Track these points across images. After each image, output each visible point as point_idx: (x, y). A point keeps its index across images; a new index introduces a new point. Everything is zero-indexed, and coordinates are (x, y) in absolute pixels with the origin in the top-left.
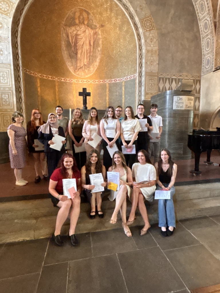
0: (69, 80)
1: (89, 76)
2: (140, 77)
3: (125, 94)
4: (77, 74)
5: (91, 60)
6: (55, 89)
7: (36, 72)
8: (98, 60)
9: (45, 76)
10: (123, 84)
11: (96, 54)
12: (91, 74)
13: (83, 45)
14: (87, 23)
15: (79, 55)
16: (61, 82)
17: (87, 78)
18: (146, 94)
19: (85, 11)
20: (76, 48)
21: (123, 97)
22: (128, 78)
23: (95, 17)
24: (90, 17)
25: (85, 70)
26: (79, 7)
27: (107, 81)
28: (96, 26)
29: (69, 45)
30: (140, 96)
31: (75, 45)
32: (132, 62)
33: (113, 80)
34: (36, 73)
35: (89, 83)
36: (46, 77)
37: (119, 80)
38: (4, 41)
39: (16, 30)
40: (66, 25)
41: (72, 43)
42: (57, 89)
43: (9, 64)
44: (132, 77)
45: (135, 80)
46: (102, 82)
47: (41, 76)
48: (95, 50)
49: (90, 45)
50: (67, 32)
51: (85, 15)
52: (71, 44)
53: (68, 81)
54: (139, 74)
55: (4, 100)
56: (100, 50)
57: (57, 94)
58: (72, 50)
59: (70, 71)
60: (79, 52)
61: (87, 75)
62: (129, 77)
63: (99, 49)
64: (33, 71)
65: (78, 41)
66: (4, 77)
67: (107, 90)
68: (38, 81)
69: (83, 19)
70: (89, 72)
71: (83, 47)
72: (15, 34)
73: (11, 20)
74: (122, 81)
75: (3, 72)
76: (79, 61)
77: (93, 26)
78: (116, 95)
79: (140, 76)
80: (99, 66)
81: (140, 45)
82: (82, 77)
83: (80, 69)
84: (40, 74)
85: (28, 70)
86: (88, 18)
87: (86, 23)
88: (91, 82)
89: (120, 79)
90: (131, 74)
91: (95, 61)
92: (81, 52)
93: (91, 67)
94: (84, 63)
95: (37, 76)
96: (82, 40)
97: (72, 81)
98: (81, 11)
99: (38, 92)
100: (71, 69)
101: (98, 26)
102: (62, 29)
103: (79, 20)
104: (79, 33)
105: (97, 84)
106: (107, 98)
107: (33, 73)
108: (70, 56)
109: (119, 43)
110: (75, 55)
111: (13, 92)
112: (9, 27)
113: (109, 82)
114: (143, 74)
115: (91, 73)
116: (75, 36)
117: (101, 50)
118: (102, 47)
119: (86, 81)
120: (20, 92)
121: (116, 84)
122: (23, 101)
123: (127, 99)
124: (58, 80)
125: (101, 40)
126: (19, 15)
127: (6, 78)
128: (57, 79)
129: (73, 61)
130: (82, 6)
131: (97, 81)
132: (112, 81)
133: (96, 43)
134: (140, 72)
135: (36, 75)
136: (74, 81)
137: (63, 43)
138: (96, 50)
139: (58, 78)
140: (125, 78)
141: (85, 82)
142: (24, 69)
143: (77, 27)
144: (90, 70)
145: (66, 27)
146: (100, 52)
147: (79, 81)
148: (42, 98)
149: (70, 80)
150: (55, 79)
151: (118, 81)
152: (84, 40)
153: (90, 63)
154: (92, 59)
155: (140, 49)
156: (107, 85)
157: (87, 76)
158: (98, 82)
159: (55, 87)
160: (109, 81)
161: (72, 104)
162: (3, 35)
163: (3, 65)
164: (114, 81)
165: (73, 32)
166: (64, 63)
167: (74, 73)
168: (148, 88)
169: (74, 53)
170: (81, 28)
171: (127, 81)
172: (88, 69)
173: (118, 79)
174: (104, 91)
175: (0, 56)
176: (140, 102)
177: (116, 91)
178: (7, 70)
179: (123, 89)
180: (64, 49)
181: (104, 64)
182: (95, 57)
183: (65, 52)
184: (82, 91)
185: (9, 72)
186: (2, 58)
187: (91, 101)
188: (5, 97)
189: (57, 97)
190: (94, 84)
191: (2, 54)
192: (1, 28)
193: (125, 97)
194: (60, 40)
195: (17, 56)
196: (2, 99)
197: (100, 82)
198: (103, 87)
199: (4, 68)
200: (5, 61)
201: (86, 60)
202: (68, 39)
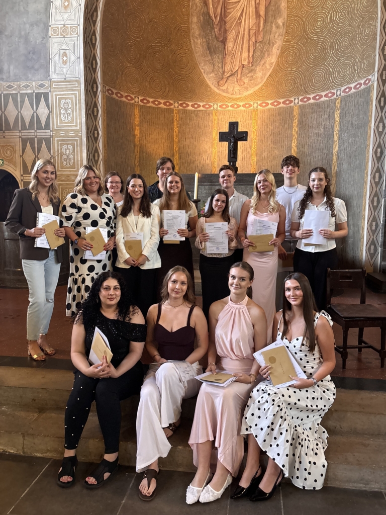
0: (204, 106)
1: (251, 91)
4: (223, 91)
5: (258, 53)
6: (172, 129)
7: (133, 94)
8: (276, 50)
9: (151, 100)
10: (338, 104)
11: (272, 35)
12: (257, 88)
13: (239, 19)
15: (230, 45)
16: (185, 112)
17: (246, 98)
20: (223, 30)
21: (336, 137)
22: (350, 88)
25: (243, 78)
30: (380, 134)
31: (223, 21)
32: (363, 45)
33: (311, 96)
34: (133, 97)
35: (251, 108)
36: (153, 102)
37: (326, 96)
38: (71, 34)
39: (94, 7)
41: (216, 18)
42: (176, 129)
43: (76, 81)
44: (361, 84)
45: (368, 91)
46: (282, 105)
47: (142, 101)
48: (269, 28)
49: (258, 15)
52: (212, 20)
53: (201, 108)
54: (382, 75)
55: (66, 157)
56: (281, 24)
57: (176, 139)
58: (213, 33)
59: (207, 86)
60: (231, 36)
61: (247, 89)
62: (353, 85)
63: (280, 22)
64: (126, 92)
65: (228, 11)
66: (66, 110)
67: (295, 123)
68: (136, 112)
70: (252, 82)
71: (240, 23)
72: (92, 16)
74: (335, 96)
75: (66, 99)
76: (228, 59)
78: (318, 135)
79: (384, 80)
80: (278, 64)
82: (234, 96)
83: (230, 78)
84: (141, 98)
89: (331, 92)
90: (359, 77)
91: (269, 55)
92: (235, 37)
93: (258, 68)
94: (241, 61)
95: (135, 102)
97: (210, 106)
99: (134, 136)
100: (210, 79)
105: (269, 110)
106: (294, 144)
107: (126, 97)
108: (209, 48)
110: (220, 44)
111: (81, 139)
112: (80, 5)
113: (300, 103)
115: (256, 85)
117: (283, 25)
118: (288, 16)
119: (244, 106)
120: (96, 139)
121: (317, 107)
122: (101, 157)
123: (346, 144)
124: (180, 108)
127: (70, 111)
128: (176, 105)
129: (216, 60)
131: (270, 102)
132: (309, 99)
133: (272, 8)
134: (385, 71)
135: (132, 99)
137: (195, 19)
138: (272, 27)
139: (180, 102)
140: (343, 89)
141: (242, 108)
142: (107, 88)
144: (254, 77)
146: (282, 30)
147: (227, 106)
148: (142, 151)
149: (207, 106)
150: (172, 107)
151: (324, 99)
152: (243, 6)
154: (260, 47)
157: (246, 93)
158: (272, 104)
159: (173, 123)
160: (302, 100)
161: (208, 161)
162: (69, 22)
163: (66, 85)
164: (314, 98)
166: (195, 67)
167: (216, 90)
169: (218, 40)
171: (349, 96)
172: (249, 75)
173: (323, 94)
174: (286, 126)
175: (62, 66)
176: (379, 150)
177: (318, 125)
178: (72, 94)
179: (338, 119)
180: (197, 33)
181: (290, 58)
182: (269, 43)
183: (199, 41)
184: (227, 130)
185: (76, 97)
186: (65, 70)
187: (253, 150)
188: (67, 150)
189: (175, 146)
190: (264, 111)
191: (65, 62)
192: (66, 8)
193: (339, 139)
194: (188, 15)
195: (94, 62)
196: (62, 154)
197: (279, 103)
198: (285, 116)
199: (67, 91)
200: (70, 76)
201: (247, 54)
202: (206, 10)
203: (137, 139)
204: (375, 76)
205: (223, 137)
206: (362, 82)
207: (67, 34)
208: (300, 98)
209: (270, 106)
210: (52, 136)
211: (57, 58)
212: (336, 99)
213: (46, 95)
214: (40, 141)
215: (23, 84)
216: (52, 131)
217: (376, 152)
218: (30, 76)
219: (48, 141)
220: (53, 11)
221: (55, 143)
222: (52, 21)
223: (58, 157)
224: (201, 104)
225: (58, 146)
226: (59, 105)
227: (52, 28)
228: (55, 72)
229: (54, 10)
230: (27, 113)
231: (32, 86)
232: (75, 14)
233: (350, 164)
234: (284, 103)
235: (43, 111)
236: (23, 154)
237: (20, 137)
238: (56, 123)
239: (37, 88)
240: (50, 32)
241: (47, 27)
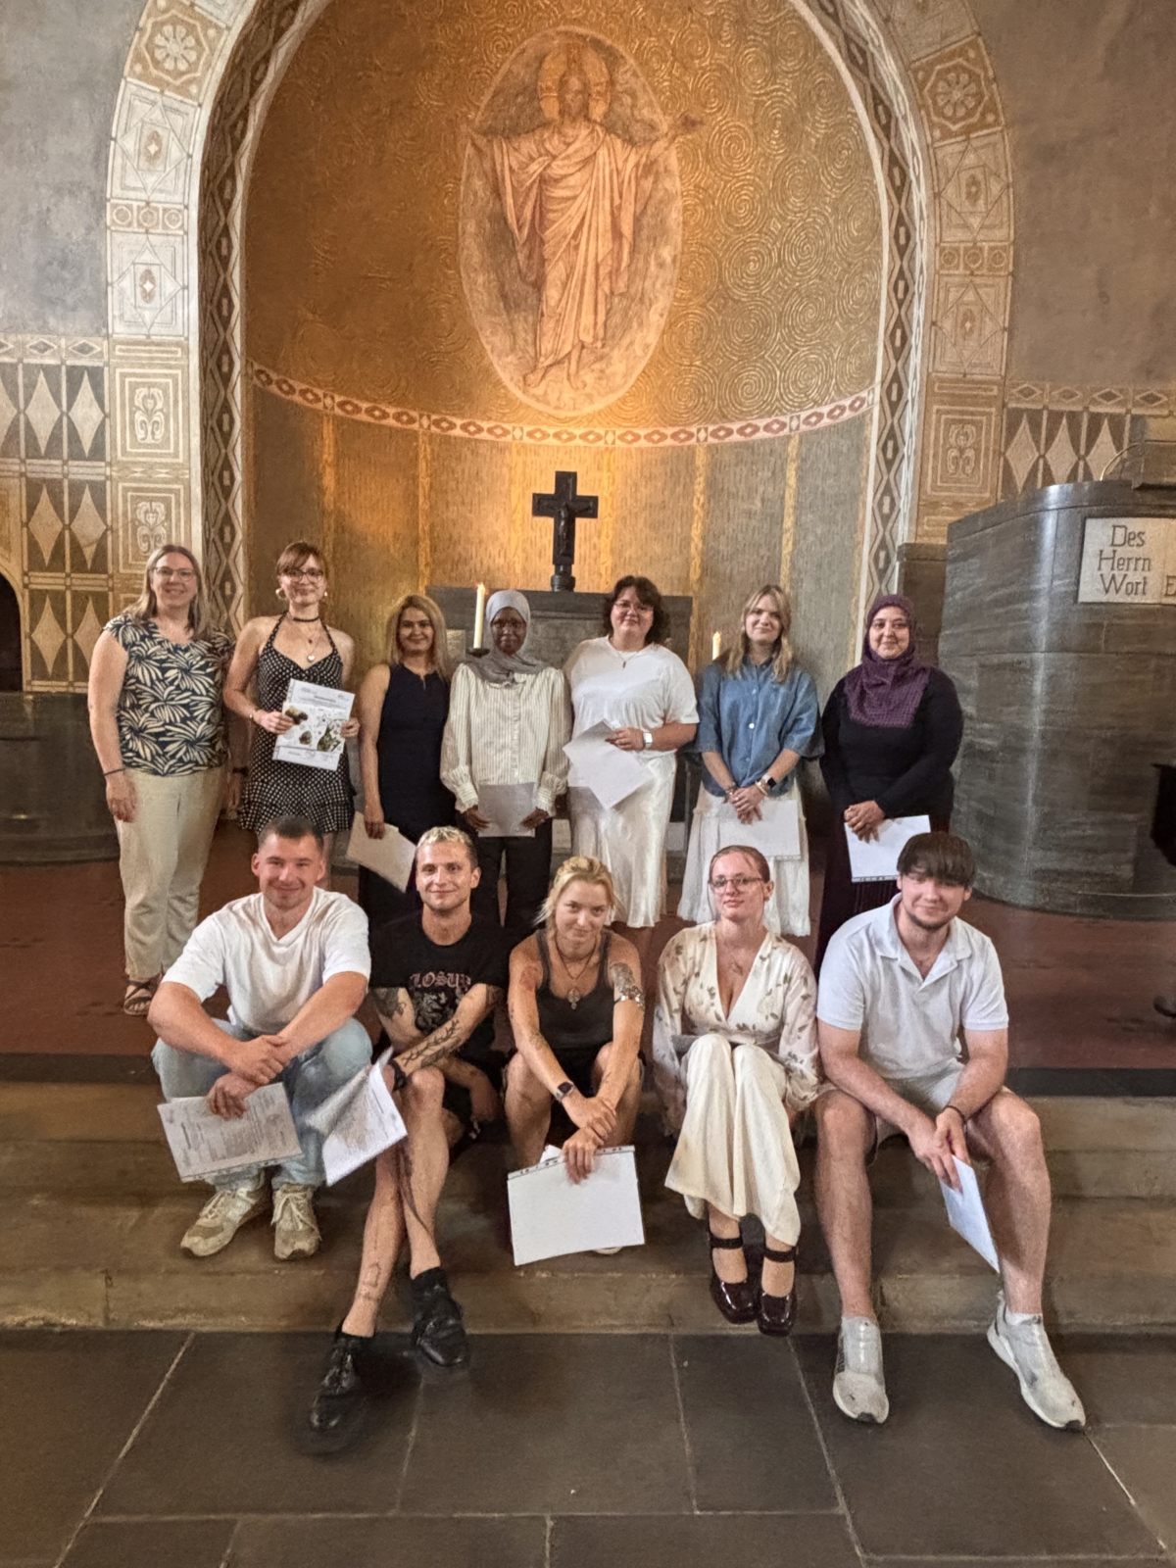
0: (490, 431)
1: (600, 404)
2: (894, 406)
3: (798, 507)
4: (537, 398)
5: (616, 319)
6: (415, 478)
7: (319, 386)
8: (656, 318)
9: (365, 405)
10: (792, 449)
11: (648, 284)
12: (612, 398)
13: (575, 236)
14: (606, 115)
15: (552, 293)
16: (447, 440)
17: (590, 419)
18: (925, 506)
19: (597, 44)
20: (536, 257)
21: (788, 522)
22: (820, 416)
23: (651, 74)
24: (624, 77)
25: (582, 373)
26: (562, 28)
27: (702, 435)
28: (652, 127)
29: (499, 236)
30: (886, 519)
31: (536, 239)
32: (848, 322)
33: (735, 426)
34: (320, 393)
35: (601, 443)
36: (369, 412)
37: (767, 428)
38: (165, 227)
39: (226, 166)
40: (489, 132)
41: (520, 228)
42: (424, 481)
43: (178, 344)
44: (843, 409)
45: (859, 424)
46: (669, 442)
47: (342, 405)
48: (641, 264)
49: (617, 233)
50: (494, 170)
51: (595, 69)
52: (512, 234)
53: (484, 435)
54: (889, 392)
55: (145, 531)
56: (669, 260)
57: (423, 504)
58: (514, 264)
59: (499, 383)
60: (555, 273)
61: (590, 398)
62: (825, 410)
63: (666, 253)
64: (303, 382)
65: (551, 216)
66: (149, 413)
67: (700, 484)
68: (328, 430)
69: (585, 90)
70: (604, 382)
71: (577, 247)
72: (221, 188)
73: (202, 117)
74: (786, 431)
75: (150, 386)
76: (548, 325)
77: (638, 131)
78: (750, 514)
79: (894, 403)
80: (661, 349)
81: (902, 222)
82: (562, 414)
83: (553, 370)
84: (338, 399)
85: (274, 376)
86: (612, 82)
87: (598, 110)
88: (610, 438)
89: (777, 421)
90: (839, 392)
91: (641, 324)
92: (564, 277)
93: (616, 354)
94: (577, 332)
95: (325, 407)
96: (573, 211)
97: (506, 433)
98: (575, 49)
99: (321, 490)
100: (505, 370)
101: (665, 128)
102: (470, 150)
103: (561, 99)
104: (557, 169)
105: (641, 451)
106: (696, 532)
107: (303, 393)
108: (504, 297)
109: (782, 218)
110: (530, 289)
111: (188, 489)
112: (190, 156)
113: (711, 440)
114: (913, 388)
115: (612, 391)
116: (535, 191)
117: (674, 261)
118: (684, 242)
119: (584, 437)
120: (227, 492)
121: (748, 452)
122: (239, 536)
123: (811, 538)
124: (434, 429)
125: (679, 203)
126: (247, 89)
127: (159, 417)
128: (425, 422)
129: (520, 326)
130: (577, 21)
131: (642, 432)
132: (729, 432)
133: (648, 221)
134: (896, 383)
135: (317, 399)
136: (518, 433)
137: (471, 227)
138: (647, 262)
139: (434, 417)
140: (803, 415)
141: (579, 442)
142: (257, 367)
143: (550, 138)
144: (608, 372)
145: (490, 141)
146: (670, 274)
147: (545, 435)
148: (341, 528)
149: (498, 431)
150: (416, 426)
151: (762, 434)
152: (583, 209)
153: (608, 336)
154: (621, 307)
155: (903, 247)
156: (701, 459)
157: (588, 409)
158: (648, 437)
159: (416, 466)
160: (714, 434)
161: (501, 561)
162: (161, 197)
163: (150, 352)
164: (741, 431)
165: (524, 167)
166: (472, 335)
167: (518, 393)
168: (934, 468)
169: (524, 279)
170: (568, 145)
171: (817, 432)
172: (597, 366)
173: (761, 423)
174: (679, 489)
175: (141, 302)
176: (882, 555)
177: (751, 492)
178: (166, 376)
179: (792, 481)
180: (476, 259)
181: (690, 336)
182: (641, 300)
183: (481, 279)
184: (551, 490)
185: (176, 385)
186: (148, 315)
187: (604, 543)
188: (151, 515)
189: (421, 521)
190: (628, 454)
191: (148, 296)
192: (153, 159)
193: (796, 523)
194: (455, 213)
195: (225, 301)
196: (136, 524)
197: (663, 437)
198: (678, 466)
199: (150, 366)
200: (164, 331)
201: (591, 317)
202: (498, 206)
203: (329, 500)
204: (874, 395)
205: (542, 505)
206: (847, 403)
207: (156, 226)
208: (711, 428)
209: (643, 443)
210: (108, 478)
211: (127, 283)
212: (789, 438)
213: (96, 376)
214: (77, 489)
215: (33, 340)
216: (110, 464)
217: (876, 559)
218: (52, 322)
219: (98, 490)
220: (115, 162)
221: (117, 497)
222: (113, 189)
223: (126, 531)
224: (485, 425)
225: (125, 501)
226: (132, 399)
227: (115, 206)
228: (122, 316)
229: (119, 161)
230: (43, 416)
231: (60, 347)
232: (177, 177)
233: (818, 581)
234: (674, 436)
235: (86, 414)
236: (29, 519)
237: (22, 475)
238: (120, 442)
239: (71, 354)
240: (110, 216)
241: (99, 203)
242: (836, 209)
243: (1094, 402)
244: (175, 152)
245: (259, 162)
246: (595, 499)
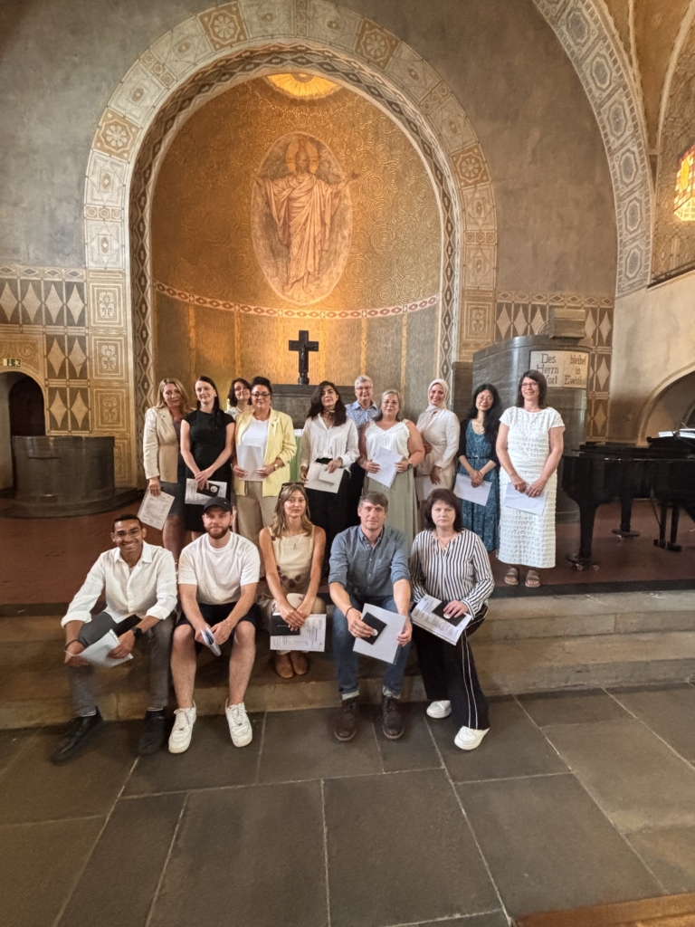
0: (267, 312)
1: (318, 300)
2: (448, 302)
3: (408, 346)
4: (289, 297)
5: (324, 262)
6: (233, 333)
7: (187, 291)
8: (342, 261)
9: (208, 300)
10: (405, 320)
11: (338, 246)
12: (324, 297)
13: (304, 224)
14: (317, 171)
15: (294, 250)
16: (248, 316)
17: (313, 306)
18: (463, 345)
19: (312, 140)
20: (287, 233)
21: (404, 353)
22: (416, 306)
23: (337, 154)
24: (324, 155)
26: (296, 132)
27: (364, 314)
28: (338, 176)
29: (269, 223)
30: (446, 351)
31: (286, 225)
32: (427, 265)
33: (379, 310)
34: (188, 295)
35: (319, 317)
36: (211, 303)
37: (393, 311)
38: (113, 218)
39: (142, 190)
40: (264, 177)
41: (279, 220)
42: (237, 335)
43: (120, 272)
44: (426, 303)
45: (433, 309)
46: (349, 317)
47: (198, 300)
48: (334, 237)
49: (323, 224)
50: (266, 193)
51: (311, 150)
52: (275, 222)
53: (265, 314)
54: (446, 295)
55: (106, 359)
56: (347, 235)
57: (237, 345)
59: (271, 289)
60: (296, 241)
61: (313, 297)
62: (418, 303)
63: (346, 233)
64: (179, 289)
65: (293, 215)
66: (107, 304)
67: (364, 336)
68: (192, 312)
69: (307, 160)
70: (319, 290)
71: (305, 229)
72: (140, 200)
73: (130, 168)
74: (401, 312)
75: (106, 291)
76: (293, 265)
77: (331, 178)
78: (386, 349)
79: (448, 300)
80: (345, 275)
81: (449, 221)
82: (300, 304)
83: (296, 284)
84: (196, 297)
85: (166, 287)
86: (320, 157)
87: (313, 169)
88: (323, 315)
89: (398, 308)
90: (424, 295)
91: (335, 264)
92: (299, 242)
93: (325, 277)
94: (306, 267)
95: (190, 301)
96: (304, 211)
97: (275, 312)
98: (302, 141)
99: (189, 339)
100: (274, 284)
101: (343, 177)
102: (255, 185)
103: (297, 164)
104: (295, 194)
105: (337, 321)
106: (363, 357)
107: (180, 294)
108: (272, 251)
109: (396, 218)
111: (126, 338)
112: (124, 186)
114: (456, 294)
115: (323, 294)
116: (285, 203)
117: (349, 235)
118: (354, 227)
119: (311, 314)
120: (145, 340)
121: (385, 322)
122: (151, 361)
123: (414, 360)
124: (241, 311)
125: (351, 210)
126: (151, 157)
127: (111, 306)
128: (237, 308)
129: (280, 264)
130: (305, 130)
131: (337, 313)
132: (376, 313)
133: (337, 218)
134: (449, 291)
135: (186, 297)
136: (281, 313)
137: (257, 219)
138: (337, 236)
139: (241, 305)
140: (409, 305)
141: (308, 317)
142: (158, 282)
143: (292, 180)
144: (321, 285)
145: (264, 181)
146: (348, 242)
147: (293, 314)
148: (199, 356)
149: (271, 312)
150: (233, 309)
151: (391, 314)
152: (307, 213)
154: (326, 256)
155: (450, 232)
156: (364, 325)
157: (312, 302)
158: (340, 315)
159: (233, 328)
160: (370, 313)
161: (274, 371)
162: (111, 204)
163: (106, 275)
164: (382, 312)
165: (280, 193)
166: (258, 269)
168: (467, 330)
169: (281, 244)
170: (300, 183)
171: (416, 313)
172: (316, 283)
173: (390, 309)
174: (355, 338)
175: (102, 253)
176: (445, 367)
177: (387, 340)
178: (115, 287)
179: (405, 334)
180: (259, 234)
181: (357, 270)
182: (335, 253)
183: (261, 243)
184: (297, 338)
185: (119, 291)
186: (105, 259)
187: (322, 362)
188: (108, 351)
189: (236, 353)
190: (332, 322)
191: (105, 250)
192: (106, 186)
193: (407, 353)
194: (249, 213)
195: (142, 252)
196: (101, 356)
197: (347, 315)
198: (354, 328)
199: (108, 282)
200: (112, 266)
201: (313, 261)
202: (268, 211)
203: (193, 343)
204: (440, 296)
205: (293, 346)
206: (428, 300)
207: (109, 217)
208: (368, 311)
209: (337, 317)
210: (88, 334)
211: (95, 244)
212: (403, 315)
213: (80, 287)
214: (71, 339)
215: (48, 270)
216: (88, 328)
217: (443, 369)
218: (58, 261)
219: (82, 340)
220: (88, 187)
221: (91, 344)
222: (87, 199)
223: (96, 358)
224: (265, 309)
225: (95, 345)
226: (98, 298)
227: (88, 208)
228: (92, 260)
229: (90, 187)
230: (54, 305)
231: (62, 273)
232: (118, 195)
233: (417, 379)
234: (352, 314)
235: (75, 304)
236: (48, 353)
237: (44, 333)
238: (93, 318)
239: (67, 276)
240: (85, 212)
241: (80, 205)
242: (420, 215)
243: (534, 300)
244: (117, 184)
245: (157, 189)
246: (317, 343)
